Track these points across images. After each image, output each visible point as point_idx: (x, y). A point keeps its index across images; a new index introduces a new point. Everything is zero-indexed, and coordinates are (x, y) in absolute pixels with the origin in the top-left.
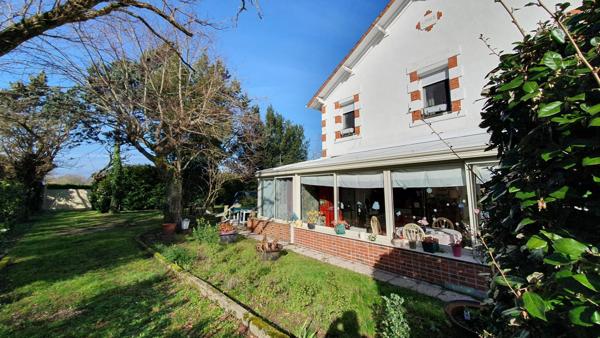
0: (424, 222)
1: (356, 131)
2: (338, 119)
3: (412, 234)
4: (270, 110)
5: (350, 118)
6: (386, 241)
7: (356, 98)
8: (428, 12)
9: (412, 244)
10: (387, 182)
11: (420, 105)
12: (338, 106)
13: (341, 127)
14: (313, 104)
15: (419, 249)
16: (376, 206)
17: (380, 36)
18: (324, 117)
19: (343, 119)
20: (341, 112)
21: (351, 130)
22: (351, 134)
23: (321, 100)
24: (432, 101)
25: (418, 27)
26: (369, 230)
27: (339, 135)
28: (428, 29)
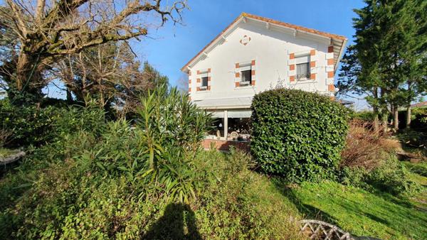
0: (238, 131)
1: (208, 88)
2: (198, 80)
3: (234, 135)
4: (146, 63)
5: (206, 81)
6: (224, 139)
7: (209, 71)
8: (246, 36)
9: (234, 139)
10: (226, 116)
11: (239, 79)
12: (199, 73)
13: (200, 84)
14: (185, 70)
15: (236, 141)
16: (221, 125)
17: (223, 41)
18: (190, 78)
19: (201, 80)
20: (200, 77)
21: (206, 87)
22: (205, 89)
23: (189, 68)
24: (244, 78)
25: (241, 42)
26: (216, 136)
27: (199, 89)
28: (245, 44)
